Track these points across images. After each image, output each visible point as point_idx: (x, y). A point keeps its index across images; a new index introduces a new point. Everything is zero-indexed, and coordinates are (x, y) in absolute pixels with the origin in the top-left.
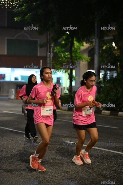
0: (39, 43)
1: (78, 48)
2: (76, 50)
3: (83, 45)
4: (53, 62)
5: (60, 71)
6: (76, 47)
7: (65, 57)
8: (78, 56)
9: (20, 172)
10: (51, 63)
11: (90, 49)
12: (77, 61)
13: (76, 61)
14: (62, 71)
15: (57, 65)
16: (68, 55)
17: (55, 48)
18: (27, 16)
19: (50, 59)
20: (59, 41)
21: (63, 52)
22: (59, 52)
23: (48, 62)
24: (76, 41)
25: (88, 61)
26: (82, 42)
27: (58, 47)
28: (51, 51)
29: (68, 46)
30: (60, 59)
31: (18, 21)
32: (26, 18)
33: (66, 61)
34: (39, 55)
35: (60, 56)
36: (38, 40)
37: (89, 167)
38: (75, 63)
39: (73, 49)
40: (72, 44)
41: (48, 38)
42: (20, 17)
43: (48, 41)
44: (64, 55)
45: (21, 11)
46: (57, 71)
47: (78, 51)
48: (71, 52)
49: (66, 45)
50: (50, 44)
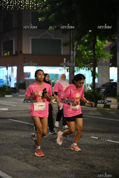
0: (62, 41)
1: (101, 46)
2: (98, 48)
3: (105, 43)
4: (76, 60)
5: (83, 69)
6: (98, 45)
7: (88, 55)
8: (101, 53)
9: (46, 166)
10: (74, 60)
11: (112, 46)
12: (100, 59)
13: (98, 59)
14: (85, 69)
15: (80, 62)
16: (91, 52)
17: (79, 46)
18: (50, 16)
19: (74, 57)
20: (82, 39)
21: (86, 50)
22: (82, 50)
23: (72, 60)
24: (98, 39)
25: (110, 58)
26: (104, 40)
27: (81, 46)
28: (75, 50)
29: (91, 44)
30: (84, 57)
31: (43, 20)
32: (49, 18)
33: (89, 59)
34: (62, 53)
35: (83, 54)
36: (62, 39)
37: (114, 162)
38: (98, 60)
39: (96, 47)
40: (95, 42)
41: (72, 37)
42: (43, 17)
43: (72, 39)
44: (86, 53)
45: (45, 12)
46: (80, 69)
47: (101, 49)
48: (94, 50)
49: (89, 43)
50: (73, 43)
